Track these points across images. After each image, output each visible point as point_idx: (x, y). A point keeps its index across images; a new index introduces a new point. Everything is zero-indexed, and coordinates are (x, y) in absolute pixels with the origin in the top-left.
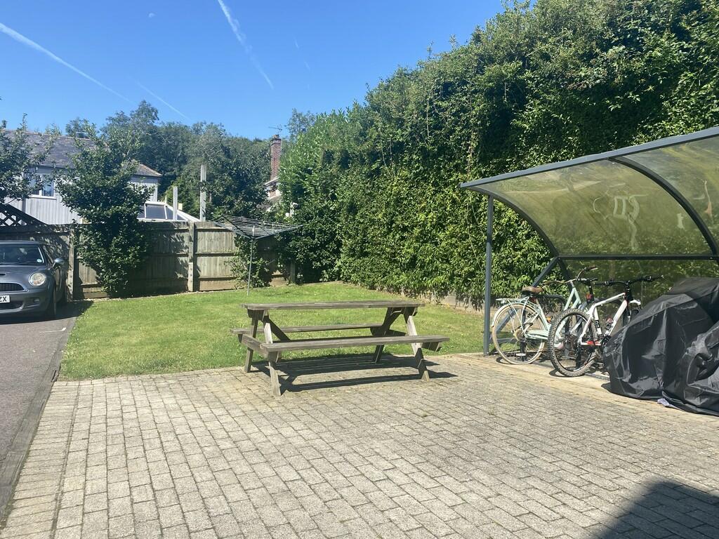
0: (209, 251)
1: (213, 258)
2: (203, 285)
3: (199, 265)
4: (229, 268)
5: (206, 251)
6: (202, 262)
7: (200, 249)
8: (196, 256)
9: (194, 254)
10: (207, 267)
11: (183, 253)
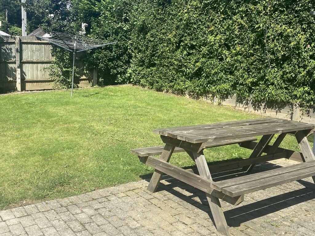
0: (32, 60)
1: (35, 65)
2: (28, 86)
3: (24, 71)
4: (48, 73)
5: (29, 60)
6: (27, 68)
7: (25, 58)
8: (22, 63)
9: (20, 62)
10: (31, 72)
11: (12, 61)
